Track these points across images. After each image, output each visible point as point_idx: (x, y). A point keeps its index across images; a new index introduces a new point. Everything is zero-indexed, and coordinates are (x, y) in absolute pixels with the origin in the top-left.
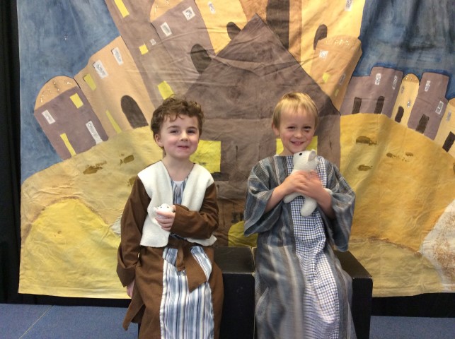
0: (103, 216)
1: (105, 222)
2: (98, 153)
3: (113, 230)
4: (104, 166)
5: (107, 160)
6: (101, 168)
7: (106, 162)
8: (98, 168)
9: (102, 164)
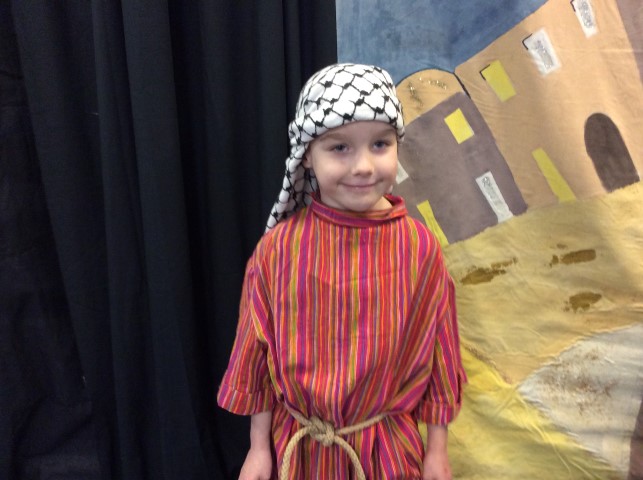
0: (500, 367)
1: (505, 379)
2: (499, 242)
3: (522, 394)
4: (513, 267)
5: (518, 255)
6: (503, 272)
7: (515, 260)
8: (496, 272)
9: (506, 264)
